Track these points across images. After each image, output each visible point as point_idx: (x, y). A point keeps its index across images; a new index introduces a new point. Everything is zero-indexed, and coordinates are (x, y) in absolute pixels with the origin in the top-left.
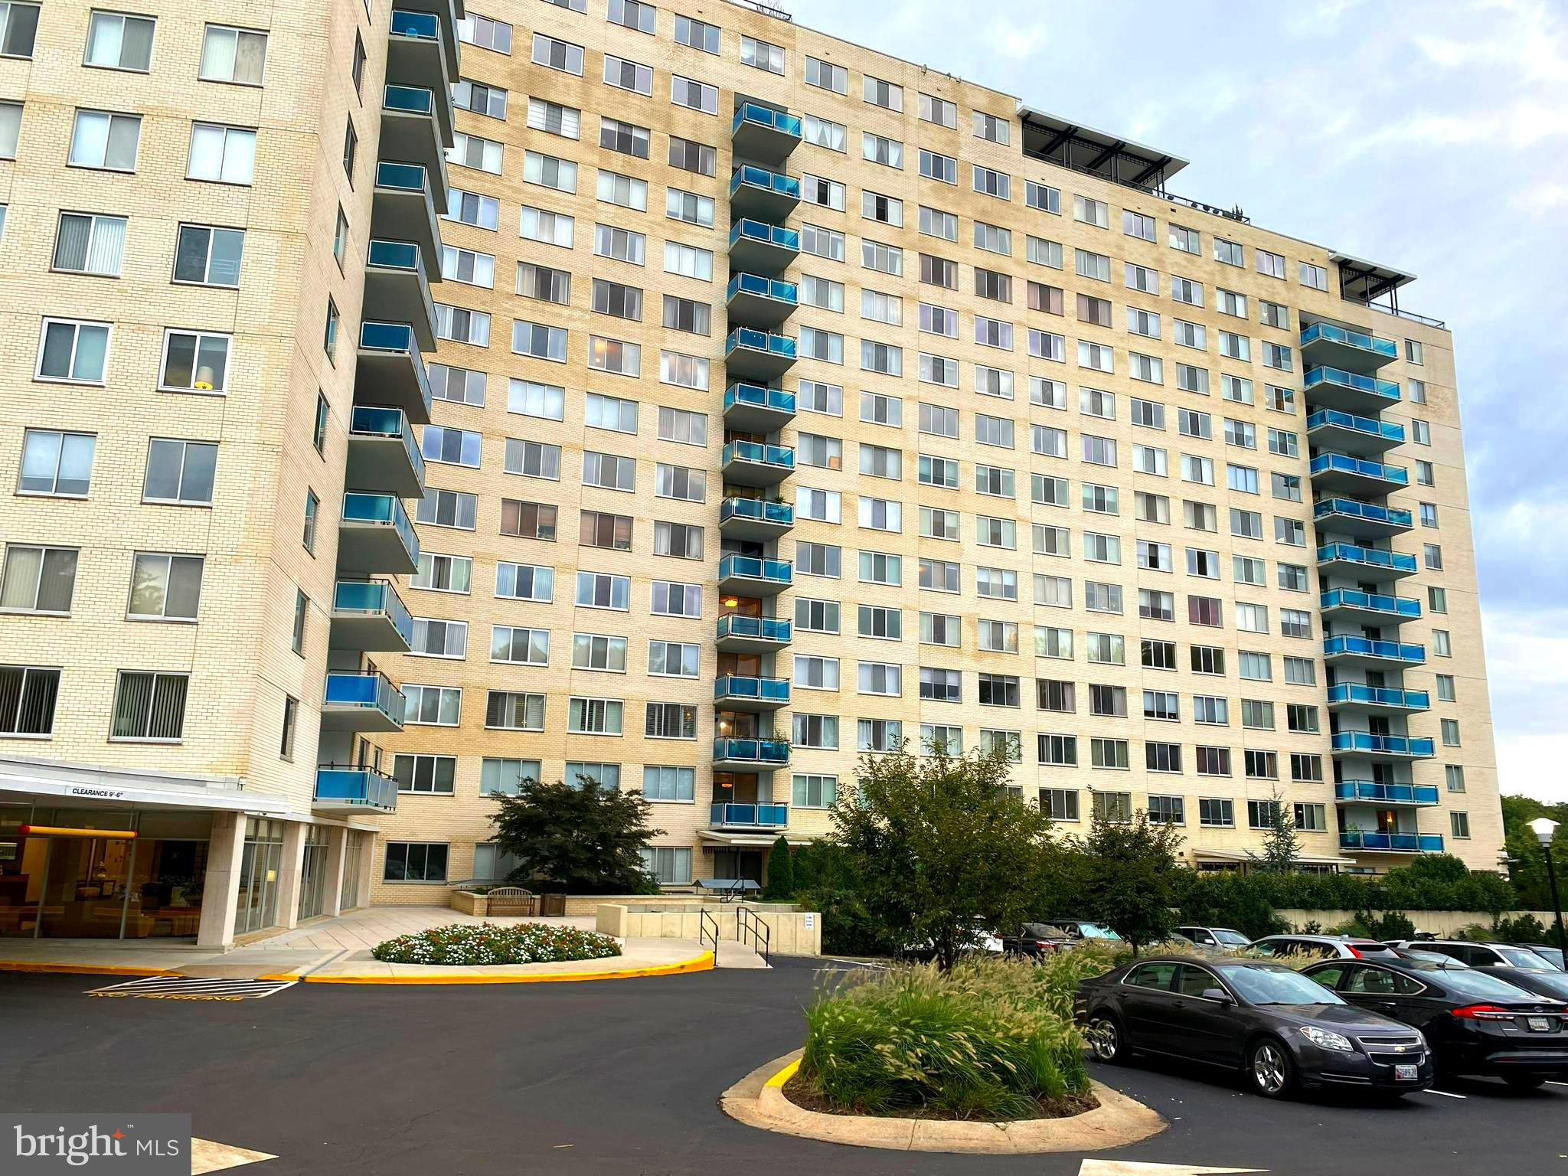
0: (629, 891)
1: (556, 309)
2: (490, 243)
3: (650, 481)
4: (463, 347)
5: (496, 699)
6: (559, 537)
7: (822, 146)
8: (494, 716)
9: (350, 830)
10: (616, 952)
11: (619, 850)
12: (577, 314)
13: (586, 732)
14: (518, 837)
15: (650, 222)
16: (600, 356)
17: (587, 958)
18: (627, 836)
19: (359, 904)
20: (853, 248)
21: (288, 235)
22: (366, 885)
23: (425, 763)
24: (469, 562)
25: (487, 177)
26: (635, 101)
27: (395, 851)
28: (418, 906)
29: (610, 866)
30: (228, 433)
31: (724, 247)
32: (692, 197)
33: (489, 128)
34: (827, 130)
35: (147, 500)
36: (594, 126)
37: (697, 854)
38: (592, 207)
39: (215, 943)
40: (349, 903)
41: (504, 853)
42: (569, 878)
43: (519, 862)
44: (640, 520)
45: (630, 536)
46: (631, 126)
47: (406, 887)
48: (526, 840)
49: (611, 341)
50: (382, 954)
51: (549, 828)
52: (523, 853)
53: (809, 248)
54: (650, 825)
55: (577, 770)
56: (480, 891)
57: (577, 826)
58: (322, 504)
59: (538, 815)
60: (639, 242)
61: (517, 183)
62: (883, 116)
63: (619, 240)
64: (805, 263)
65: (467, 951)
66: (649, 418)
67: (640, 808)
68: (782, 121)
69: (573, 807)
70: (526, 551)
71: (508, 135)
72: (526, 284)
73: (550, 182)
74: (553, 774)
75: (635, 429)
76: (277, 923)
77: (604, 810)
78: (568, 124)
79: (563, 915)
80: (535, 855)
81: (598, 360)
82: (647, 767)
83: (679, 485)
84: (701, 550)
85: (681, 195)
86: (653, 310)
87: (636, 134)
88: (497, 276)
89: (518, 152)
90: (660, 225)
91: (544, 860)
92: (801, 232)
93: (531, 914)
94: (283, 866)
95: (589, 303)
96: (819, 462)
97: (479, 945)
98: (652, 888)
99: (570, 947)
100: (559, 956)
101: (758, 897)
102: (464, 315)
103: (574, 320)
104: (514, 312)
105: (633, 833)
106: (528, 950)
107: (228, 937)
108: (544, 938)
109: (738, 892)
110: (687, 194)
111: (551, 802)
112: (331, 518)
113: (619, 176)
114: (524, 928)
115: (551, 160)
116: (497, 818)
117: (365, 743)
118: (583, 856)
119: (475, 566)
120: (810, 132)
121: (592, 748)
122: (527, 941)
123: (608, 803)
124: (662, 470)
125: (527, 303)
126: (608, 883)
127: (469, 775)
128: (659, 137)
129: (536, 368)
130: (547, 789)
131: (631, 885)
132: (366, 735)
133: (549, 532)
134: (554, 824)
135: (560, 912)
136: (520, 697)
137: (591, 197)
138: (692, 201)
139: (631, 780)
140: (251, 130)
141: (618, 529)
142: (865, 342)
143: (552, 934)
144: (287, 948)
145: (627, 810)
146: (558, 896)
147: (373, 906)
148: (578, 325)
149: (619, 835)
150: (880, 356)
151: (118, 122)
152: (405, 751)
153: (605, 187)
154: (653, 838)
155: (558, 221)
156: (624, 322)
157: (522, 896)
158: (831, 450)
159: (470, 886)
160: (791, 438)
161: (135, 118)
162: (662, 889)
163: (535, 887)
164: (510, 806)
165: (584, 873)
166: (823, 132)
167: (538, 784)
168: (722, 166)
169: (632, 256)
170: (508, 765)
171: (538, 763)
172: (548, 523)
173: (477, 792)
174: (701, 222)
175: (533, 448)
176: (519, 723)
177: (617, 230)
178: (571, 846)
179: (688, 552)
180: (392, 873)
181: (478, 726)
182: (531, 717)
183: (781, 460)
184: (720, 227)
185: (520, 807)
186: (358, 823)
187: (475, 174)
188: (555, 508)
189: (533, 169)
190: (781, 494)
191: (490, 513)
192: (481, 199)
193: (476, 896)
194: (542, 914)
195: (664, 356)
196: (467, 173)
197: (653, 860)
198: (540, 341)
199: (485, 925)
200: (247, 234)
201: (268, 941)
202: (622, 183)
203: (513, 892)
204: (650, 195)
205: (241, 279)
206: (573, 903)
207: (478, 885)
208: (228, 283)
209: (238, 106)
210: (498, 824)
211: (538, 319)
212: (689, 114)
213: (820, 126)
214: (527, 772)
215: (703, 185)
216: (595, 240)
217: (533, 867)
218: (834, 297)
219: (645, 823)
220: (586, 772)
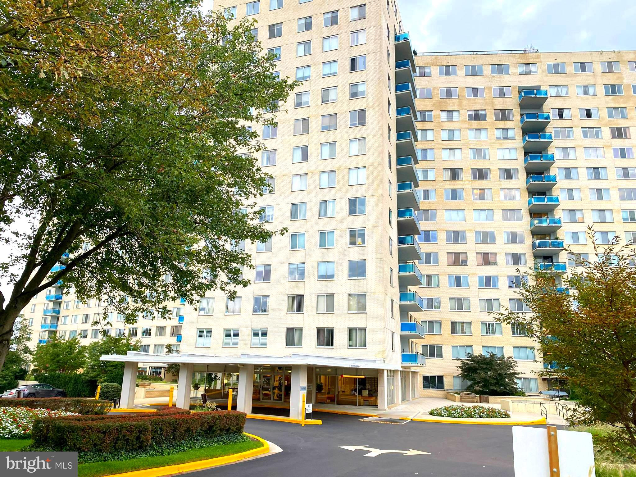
0: (512, 394)
1: (458, 182)
2: (433, 165)
3: (501, 238)
4: (427, 202)
5: (453, 324)
6: (469, 264)
7: (558, 96)
8: (453, 330)
9: (412, 372)
10: (508, 416)
11: (507, 380)
12: (467, 182)
13: (488, 335)
14: (468, 374)
15: (490, 143)
16: (476, 195)
17: (498, 418)
18: (509, 374)
19: (416, 397)
20: (578, 133)
21: (377, 196)
22: (418, 390)
23: (432, 347)
24: (438, 276)
25: (429, 142)
26: (479, 101)
27: (426, 378)
28: (436, 398)
29: (504, 385)
30: (368, 257)
31: (521, 145)
32: (505, 130)
33: (428, 125)
34: (559, 89)
35: (349, 278)
36: (464, 114)
37: (539, 381)
38: (468, 143)
39: (383, 408)
40: (414, 397)
41: (464, 380)
42: (489, 389)
43: (469, 383)
44: (499, 253)
45: (496, 260)
46: (478, 110)
47: (431, 391)
48: (471, 375)
49: (480, 189)
50: (431, 413)
51: (479, 371)
52: (471, 380)
53: (557, 137)
54: (518, 370)
55: (486, 349)
56: (457, 393)
57: (490, 370)
58: (393, 271)
59: (474, 367)
60: (487, 151)
61: (440, 141)
62: (585, 77)
63: (479, 153)
64: (556, 143)
65: (458, 414)
66: (498, 215)
67: (513, 364)
68: (539, 93)
69: (487, 364)
70: (458, 270)
71: (435, 126)
72: (447, 175)
73: (451, 139)
74: (478, 351)
75: (493, 219)
76: (396, 402)
77: (499, 365)
78: (455, 116)
79: (488, 403)
80: (475, 381)
81: (476, 197)
82: (514, 347)
83: (514, 238)
84: (526, 262)
85: (501, 130)
86: (495, 175)
87: (481, 112)
88: (436, 176)
89: (439, 131)
90: (494, 143)
91: (479, 383)
92: (553, 132)
93: (476, 402)
94: (395, 384)
95: (470, 177)
96: (573, 220)
97: (462, 412)
98: (522, 394)
99: (492, 414)
100: (488, 416)
101: (568, 398)
102: (426, 191)
103: (466, 185)
104: (444, 187)
105: (511, 373)
106: (478, 414)
107: (386, 407)
108: (483, 410)
109: (558, 396)
110: (503, 129)
111: (478, 362)
112: (396, 273)
113: (476, 129)
114: (475, 407)
115: (451, 130)
116: (460, 367)
117: (412, 342)
118: (493, 381)
119: (440, 277)
120: (552, 92)
121: (491, 341)
122: (477, 411)
123: (500, 362)
124: (506, 234)
125: (448, 182)
126: (504, 392)
127: (447, 351)
128: (489, 111)
129: (454, 204)
130: (476, 357)
131: (513, 392)
132: (412, 340)
133: (465, 262)
134: (481, 370)
135: (487, 402)
136: (462, 323)
137: (466, 140)
138: (505, 131)
139: (508, 353)
140: (364, 167)
141: (491, 259)
142: (588, 168)
143: (485, 409)
144: (401, 410)
145: (508, 364)
146: (486, 396)
147: (421, 397)
148: (467, 186)
149: (506, 374)
150: (596, 173)
151: (330, 173)
152: (425, 344)
153: (471, 135)
154: (519, 375)
155: (456, 151)
156: (484, 182)
157: (472, 395)
158: (578, 215)
159: (453, 391)
160: (559, 213)
161: (334, 171)
162: (526, 394)
163: (477, 393)
164: (464, 364)
165: (495, 388)
166: (558, 90)
167: (473, 355)
168: (516, 115)
169: (485, 157)
170: (461, 348)
171: (472, 346)
172: (464, 259)
173: (451, 358)
174: (510, 138)
175: (456, 233)
176: (463, 332)
177: (477, 149)
178: (488, 378)
179: (521, 263)
180: (425, 387)
181: (449, 334)
182: (467, 330)
183: (555, 223)
184: (518, 138)
185: (467, 364)
186: (413, 369)
187: (425, 142)
188: (466, 253)
189: (445, 135)
190: (558, 236)
191: (443, 259)
192: (428, 150)
193: (456, 395)
194: (481, 402)
195: (501, 190)
196: (422, 143)
197: (521, 382)
198: (454, 195)
199: (462, 406)
200: (366, 198)
201: (395, 408)
202: (478, 131)
203: (469, 394)
204: (489, 133)
205: (366, 211)
206: (492, 398)
207: (456, 391)
208: (363, 213)
209: (360, 161)
210: (460, 369)
211: (452, 187)
212: (501, 100)
213: (556, 89)
214: (468, 350)
215: (509, 124)
216: (470, 154)
217: (475, 385)
218: (572, 154)
219: (516, 369)
220: (490, 350)
